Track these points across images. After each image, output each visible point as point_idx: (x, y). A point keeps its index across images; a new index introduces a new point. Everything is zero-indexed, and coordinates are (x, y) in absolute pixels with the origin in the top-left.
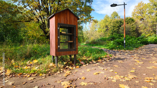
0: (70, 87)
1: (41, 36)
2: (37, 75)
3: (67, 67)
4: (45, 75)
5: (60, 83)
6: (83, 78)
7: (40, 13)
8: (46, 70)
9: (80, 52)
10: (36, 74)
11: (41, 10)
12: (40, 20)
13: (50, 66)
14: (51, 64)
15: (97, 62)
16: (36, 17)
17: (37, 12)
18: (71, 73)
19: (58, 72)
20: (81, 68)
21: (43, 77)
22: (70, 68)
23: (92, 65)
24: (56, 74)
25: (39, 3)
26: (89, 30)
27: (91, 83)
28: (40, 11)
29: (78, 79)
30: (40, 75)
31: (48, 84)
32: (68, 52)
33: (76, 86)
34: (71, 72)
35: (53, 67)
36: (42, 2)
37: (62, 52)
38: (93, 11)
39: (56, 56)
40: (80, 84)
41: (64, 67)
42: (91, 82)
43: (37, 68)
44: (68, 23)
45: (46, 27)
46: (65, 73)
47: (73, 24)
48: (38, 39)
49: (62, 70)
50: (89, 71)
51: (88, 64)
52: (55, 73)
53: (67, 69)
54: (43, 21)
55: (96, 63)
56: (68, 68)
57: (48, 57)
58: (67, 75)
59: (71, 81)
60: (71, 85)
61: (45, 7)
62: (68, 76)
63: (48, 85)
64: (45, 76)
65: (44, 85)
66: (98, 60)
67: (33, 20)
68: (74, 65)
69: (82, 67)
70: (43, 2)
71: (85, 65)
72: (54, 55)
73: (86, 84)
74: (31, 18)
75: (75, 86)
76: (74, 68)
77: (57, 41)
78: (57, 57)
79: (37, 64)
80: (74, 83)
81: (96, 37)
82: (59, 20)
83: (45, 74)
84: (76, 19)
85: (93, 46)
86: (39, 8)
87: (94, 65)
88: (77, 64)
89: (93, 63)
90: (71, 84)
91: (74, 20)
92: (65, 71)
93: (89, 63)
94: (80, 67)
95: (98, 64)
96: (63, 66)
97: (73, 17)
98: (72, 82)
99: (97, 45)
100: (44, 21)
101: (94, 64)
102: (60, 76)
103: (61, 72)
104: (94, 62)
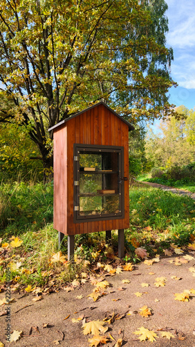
0: (107, 342)
1: (31, 158)
2: (18, 290)
3: (99, 265)
4: (39, 290)
5: (80, 325)
6: (143, 310)
7: (31, 99)
8: (44, 274)
9: (134, 211)
10: (17, 285)
11: (33, 91)
12: (30, 116)
13: (52, 261)
14: (57, 257)
15: (186, 252)
16: (21, 111)
17: (22, 94)
18: (109, 290)
19: (75, 283)
20: (137, 272)
21: (35, 299)
22: (106, 271)
23: (171, 261)
24: (67, 289)
25: (28, 73)
26: (162, 136)
27: (168, 335)
28: (29, 92)
29: (131, 313)
30: (26, 289)
31: (48, 326)
32: (100, 222)
33: (124, 342)
34: (111, 286)
35: (62, 264)
36: (34, 68)
37: (86, 224)
38: (173, 86)
39: (69, 236)
40: (137, 333)
41: (90, 266)
42: (167, 329)
43: (19, 264)
44: (103, 142)
45: (44, 134)
46: (94, 287)
47: (114, 143)
48: (26, 167)
49: (84, 275)
50: (162, 285)
51: (158, 256)
52: (66, 285)
53: (98, 271)
54: (39, 121)
55: (184, 254)
56: (103, 268)
57: (47, 230)
58: (99, 297)
59: (109, 321)
60: (109, 335)
61: (42, 80)
62: (101, 299)
63: (48, 329)
64: (39, 294)
65: (35, 329)
66: (190, 245)
67: (13, 117)
68: (118, 259)
69: (140, 266)
70: (38, 67)
71: (151, 261)
72: (65, 231)
73: (151, 336)
74: (9, 112)
75: (120, 340)
76: (118, 270)
77: (72, 193)
78: (72, 237)
79: (20, 251)
80: (117, 329)
81: (183, 156)
82: (77, 135)
83: (41, 286)
84: (124, 129)
85: (172, 186)
86: (28, 83)
87: (177, 264)
88: (127, 258)
89: (175, 255)
90: (110, 330)
91: (120, 133)
92: (92, 279)
93: (163, 256)
94: (135, 269)
95: (188, 257)
96: (87, 262)
97: (114, 125)
98: (112, 323)
99: (186, 183)
100: (41, 119)
101: (177, 259)
102: (80, 297)
103: (83, 281)
104: (178, 251)
